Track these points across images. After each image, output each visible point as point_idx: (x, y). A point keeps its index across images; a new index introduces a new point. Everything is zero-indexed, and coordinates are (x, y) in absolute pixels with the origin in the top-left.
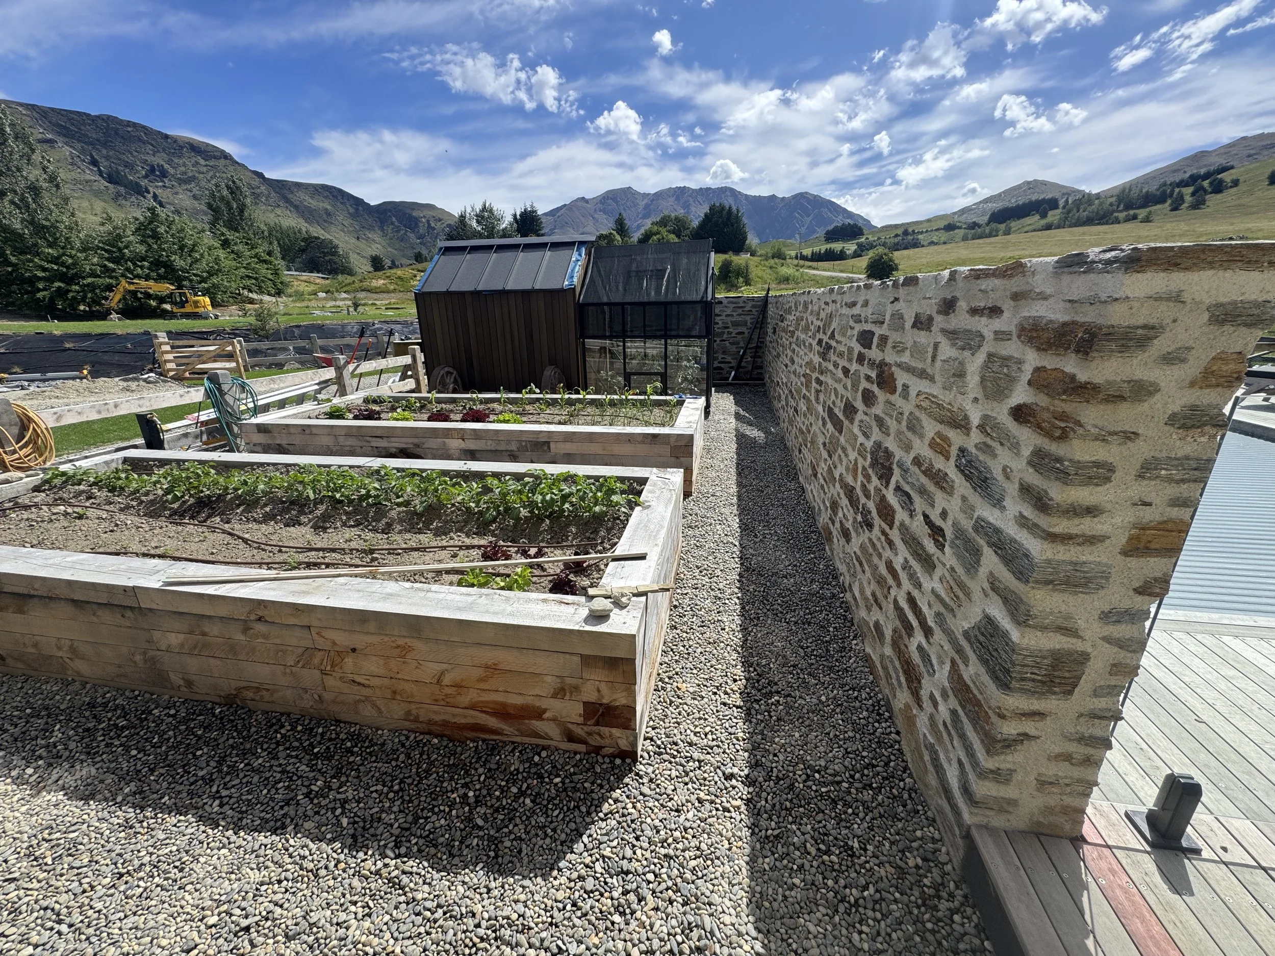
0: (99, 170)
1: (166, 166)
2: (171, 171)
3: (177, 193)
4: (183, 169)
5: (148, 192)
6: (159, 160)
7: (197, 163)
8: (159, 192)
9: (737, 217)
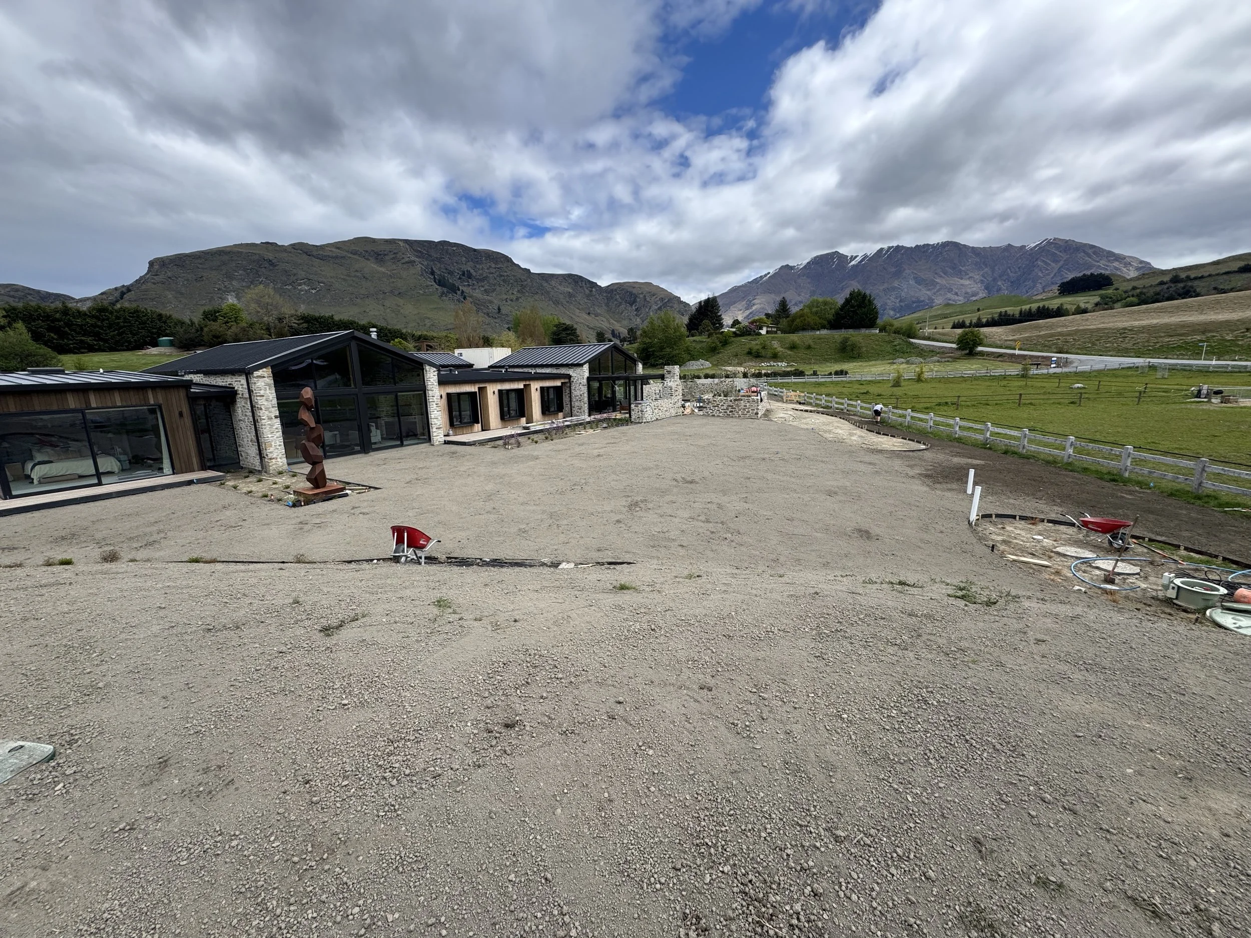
0: (434, 277)
1: (472, 271)
2: (474, 274)
3: (475, 289)
4: (481, 272)
5: (459, 290)
6: (468, 267)
7: (490, 267)
8: (465, 289)
9: (869, 301)
